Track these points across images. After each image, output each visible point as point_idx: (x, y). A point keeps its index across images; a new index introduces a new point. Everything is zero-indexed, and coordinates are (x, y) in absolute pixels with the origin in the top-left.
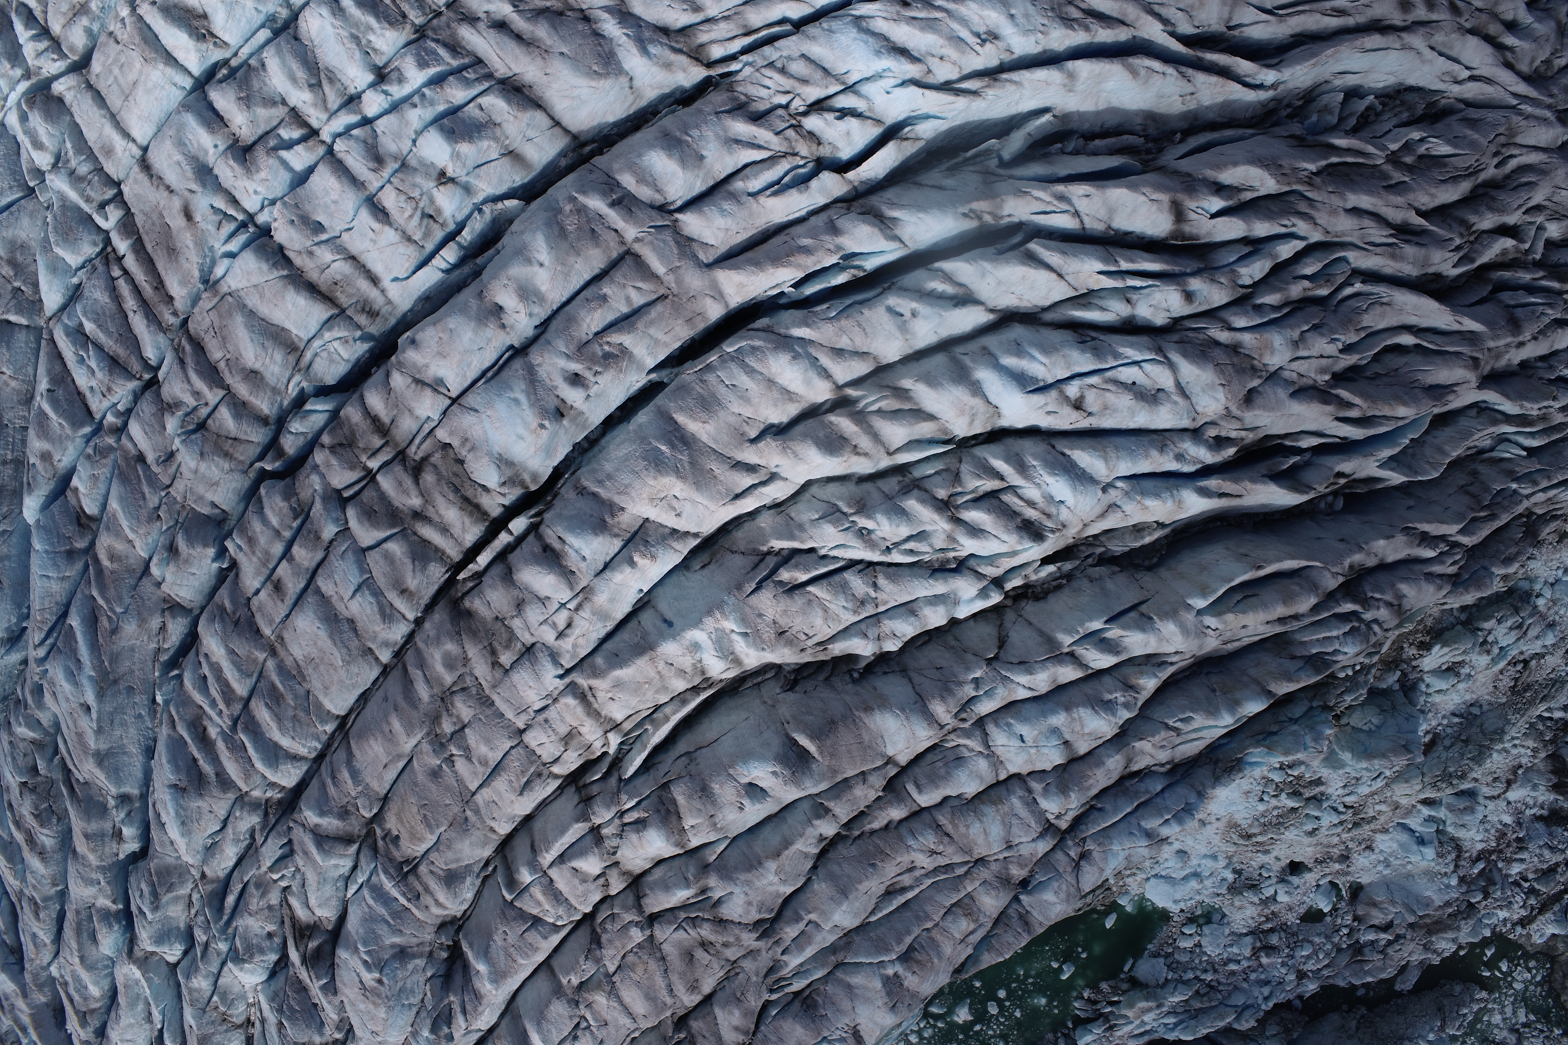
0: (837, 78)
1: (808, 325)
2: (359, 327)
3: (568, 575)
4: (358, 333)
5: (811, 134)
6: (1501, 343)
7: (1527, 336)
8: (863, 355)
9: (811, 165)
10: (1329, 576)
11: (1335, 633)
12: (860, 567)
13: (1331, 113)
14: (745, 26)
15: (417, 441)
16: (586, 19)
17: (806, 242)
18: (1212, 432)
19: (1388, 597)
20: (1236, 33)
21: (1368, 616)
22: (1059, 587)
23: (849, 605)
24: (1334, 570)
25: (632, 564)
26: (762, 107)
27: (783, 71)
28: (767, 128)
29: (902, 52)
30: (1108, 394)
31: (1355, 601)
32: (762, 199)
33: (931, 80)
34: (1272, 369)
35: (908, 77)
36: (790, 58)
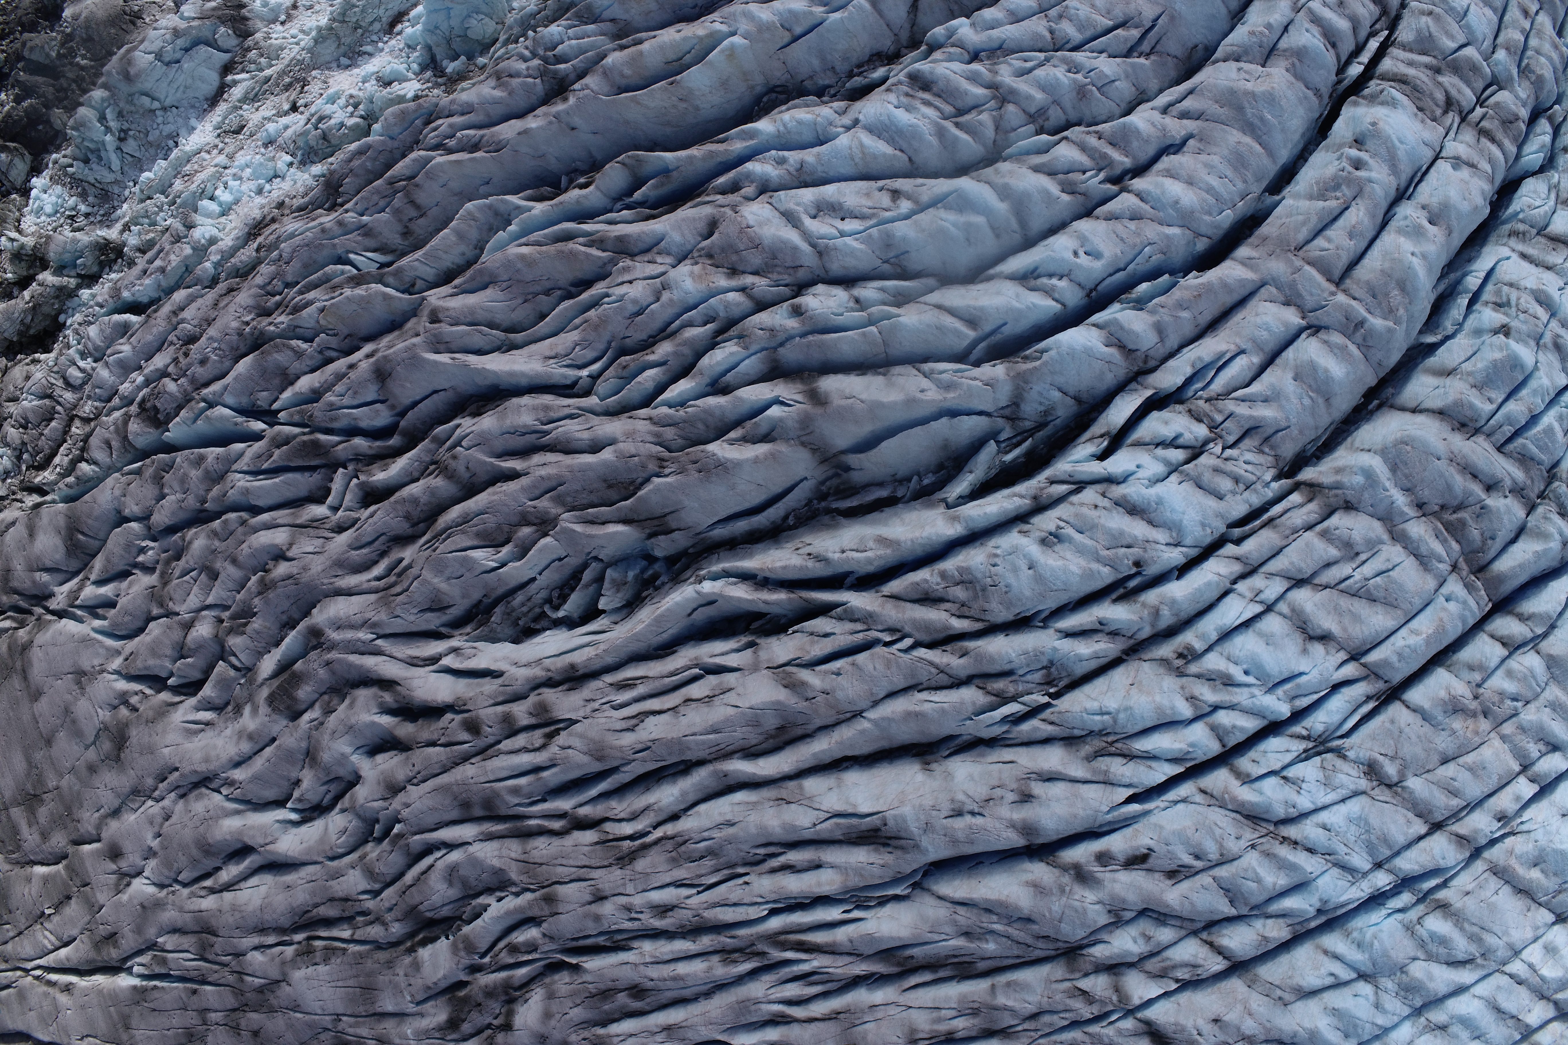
0: (1187, 478)
1: (1167, 237)
2: (1522, 221)
3: (1316, 20)
4: (1521, 216)
5: (1200, 420)
6: (401, 346)
7: (364, 365)
8: (1111, 217)
9: (1190, 393)
10: (592, 85)
11: (574, 42)
12: (1069, 46)
13: (613, 581)
14: (1275, 527)
15: (1456, 125)
16: (1420, 506)
17: (1185, 314)
18: (748, 190)
19: (515, 82)
20: (744, 639)
21: (536, 62)
22: (859, 66)
23: (1073, 11)
24: (586, 92)
25: (1269, 26)
26: (1247, 443)
27: (1237, 480)
28: (1242, 416)
29: (1133, 510)
30: (870, 204)
31: (556, 72)
32: (1233, 348)
33: (1099, 487)
34: (688, 262)
35: (1123, 486)
36: (1234, 493)
